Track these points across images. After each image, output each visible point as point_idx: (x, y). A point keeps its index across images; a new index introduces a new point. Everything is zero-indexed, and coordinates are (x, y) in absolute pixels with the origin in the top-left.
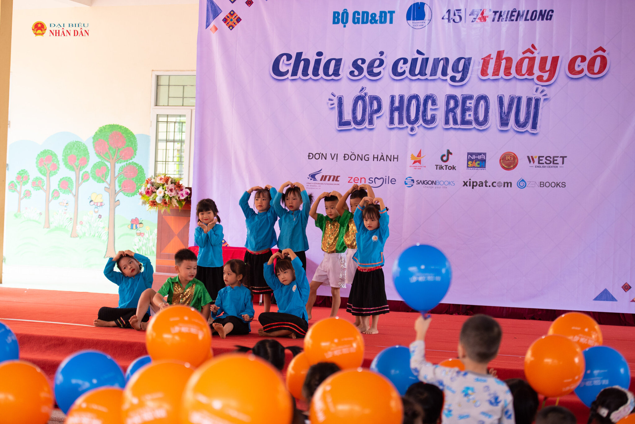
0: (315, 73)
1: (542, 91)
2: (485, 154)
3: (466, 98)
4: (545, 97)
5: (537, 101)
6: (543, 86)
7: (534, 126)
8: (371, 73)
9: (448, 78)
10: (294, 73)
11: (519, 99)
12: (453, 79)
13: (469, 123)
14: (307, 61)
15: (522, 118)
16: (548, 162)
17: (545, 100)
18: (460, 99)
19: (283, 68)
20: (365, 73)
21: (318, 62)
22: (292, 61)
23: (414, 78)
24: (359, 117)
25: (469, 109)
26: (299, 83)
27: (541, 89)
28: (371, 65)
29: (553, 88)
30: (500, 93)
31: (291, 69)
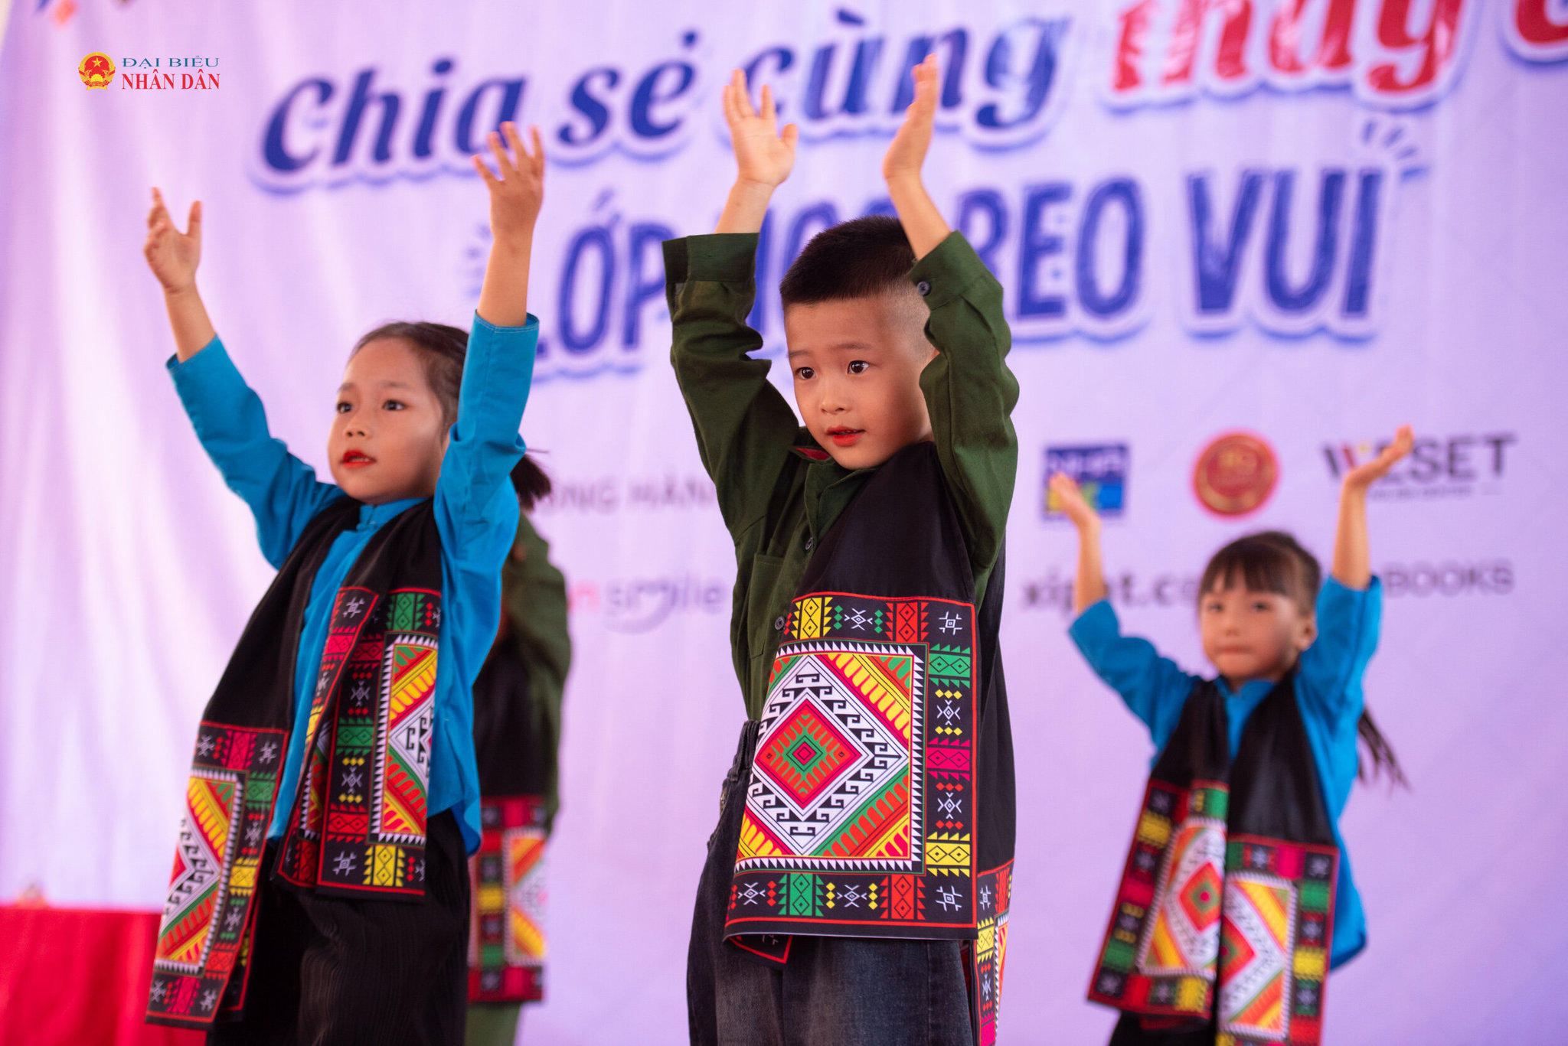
0: (422, 147)
1: (1394, 136)
2: (1122, 449)
3: (1043, 197)
4: (1408, 163)
5: (1370, 182)
6: (1396, 111)
7: (1356, 301)
8: (642, 125)
9: (964, 115)
10: (343, 153)
11: (1285, 182)
12: (987, 117)
13: (1052, 307)
14: (392, 104)
15: (1298, 269)
16: (1423, 468)
17: (1410, 174)
18: (1015, 203)
19: (298, 140)
20: (619, 128)
21: (434, 101)
22: (337, 108)
23: (821, 129)
24: (584, 318)
25: (1053, 246)
26: (358, 195)
27: (1386, 123)
28: (644, 95)
29: (1444, 119)
30: (1196, 162)
31: (328, 138)
